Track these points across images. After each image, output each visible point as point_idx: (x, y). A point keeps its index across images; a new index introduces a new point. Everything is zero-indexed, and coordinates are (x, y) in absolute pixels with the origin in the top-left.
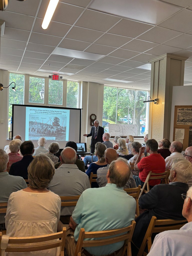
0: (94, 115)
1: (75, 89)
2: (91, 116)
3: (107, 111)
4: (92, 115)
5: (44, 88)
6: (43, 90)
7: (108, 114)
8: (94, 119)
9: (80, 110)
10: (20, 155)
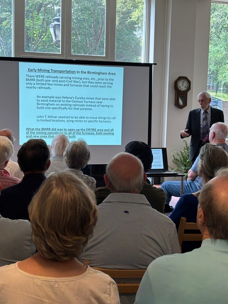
0: (185, 78)
1: (135, 15)
2: (176, 83)
3: (217, 71)
4: (180, 78)
5: (59, 16)
6: (58, 20)
7: (220, 78)
8: (184, 89)
9: (149, 68)
10: (9, 174)
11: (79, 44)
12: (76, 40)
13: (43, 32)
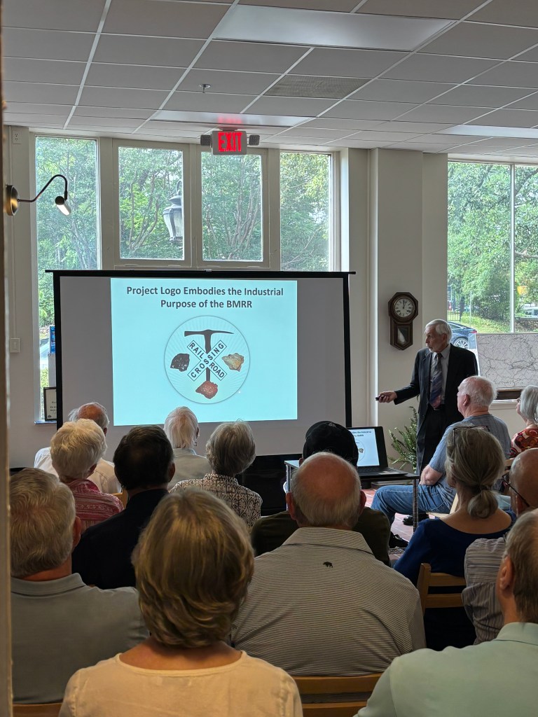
0: (408, 296)
2: (391, 304)
3: (461, 276)
4: (399, 296)
5: (180, 194)
6: (177, 201)
7: (466, 289)
8: (406, 315)
9: (341, 280)
10: (97, 489)
11: (215, 238)
12: (209, 231)
13: (150, 220)
